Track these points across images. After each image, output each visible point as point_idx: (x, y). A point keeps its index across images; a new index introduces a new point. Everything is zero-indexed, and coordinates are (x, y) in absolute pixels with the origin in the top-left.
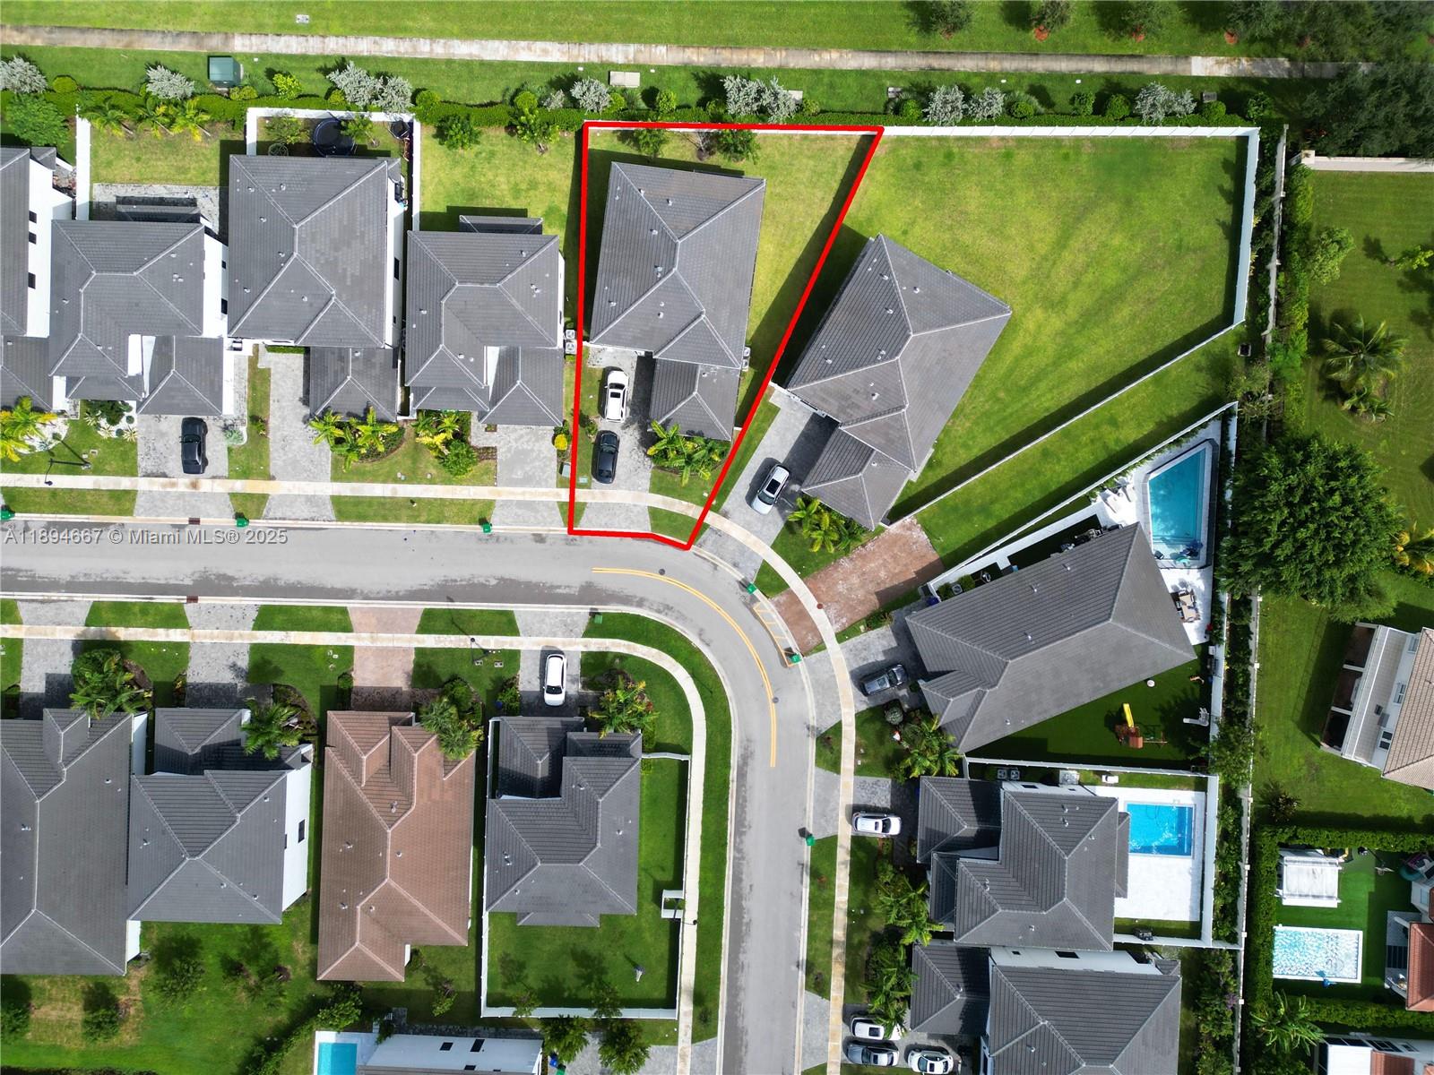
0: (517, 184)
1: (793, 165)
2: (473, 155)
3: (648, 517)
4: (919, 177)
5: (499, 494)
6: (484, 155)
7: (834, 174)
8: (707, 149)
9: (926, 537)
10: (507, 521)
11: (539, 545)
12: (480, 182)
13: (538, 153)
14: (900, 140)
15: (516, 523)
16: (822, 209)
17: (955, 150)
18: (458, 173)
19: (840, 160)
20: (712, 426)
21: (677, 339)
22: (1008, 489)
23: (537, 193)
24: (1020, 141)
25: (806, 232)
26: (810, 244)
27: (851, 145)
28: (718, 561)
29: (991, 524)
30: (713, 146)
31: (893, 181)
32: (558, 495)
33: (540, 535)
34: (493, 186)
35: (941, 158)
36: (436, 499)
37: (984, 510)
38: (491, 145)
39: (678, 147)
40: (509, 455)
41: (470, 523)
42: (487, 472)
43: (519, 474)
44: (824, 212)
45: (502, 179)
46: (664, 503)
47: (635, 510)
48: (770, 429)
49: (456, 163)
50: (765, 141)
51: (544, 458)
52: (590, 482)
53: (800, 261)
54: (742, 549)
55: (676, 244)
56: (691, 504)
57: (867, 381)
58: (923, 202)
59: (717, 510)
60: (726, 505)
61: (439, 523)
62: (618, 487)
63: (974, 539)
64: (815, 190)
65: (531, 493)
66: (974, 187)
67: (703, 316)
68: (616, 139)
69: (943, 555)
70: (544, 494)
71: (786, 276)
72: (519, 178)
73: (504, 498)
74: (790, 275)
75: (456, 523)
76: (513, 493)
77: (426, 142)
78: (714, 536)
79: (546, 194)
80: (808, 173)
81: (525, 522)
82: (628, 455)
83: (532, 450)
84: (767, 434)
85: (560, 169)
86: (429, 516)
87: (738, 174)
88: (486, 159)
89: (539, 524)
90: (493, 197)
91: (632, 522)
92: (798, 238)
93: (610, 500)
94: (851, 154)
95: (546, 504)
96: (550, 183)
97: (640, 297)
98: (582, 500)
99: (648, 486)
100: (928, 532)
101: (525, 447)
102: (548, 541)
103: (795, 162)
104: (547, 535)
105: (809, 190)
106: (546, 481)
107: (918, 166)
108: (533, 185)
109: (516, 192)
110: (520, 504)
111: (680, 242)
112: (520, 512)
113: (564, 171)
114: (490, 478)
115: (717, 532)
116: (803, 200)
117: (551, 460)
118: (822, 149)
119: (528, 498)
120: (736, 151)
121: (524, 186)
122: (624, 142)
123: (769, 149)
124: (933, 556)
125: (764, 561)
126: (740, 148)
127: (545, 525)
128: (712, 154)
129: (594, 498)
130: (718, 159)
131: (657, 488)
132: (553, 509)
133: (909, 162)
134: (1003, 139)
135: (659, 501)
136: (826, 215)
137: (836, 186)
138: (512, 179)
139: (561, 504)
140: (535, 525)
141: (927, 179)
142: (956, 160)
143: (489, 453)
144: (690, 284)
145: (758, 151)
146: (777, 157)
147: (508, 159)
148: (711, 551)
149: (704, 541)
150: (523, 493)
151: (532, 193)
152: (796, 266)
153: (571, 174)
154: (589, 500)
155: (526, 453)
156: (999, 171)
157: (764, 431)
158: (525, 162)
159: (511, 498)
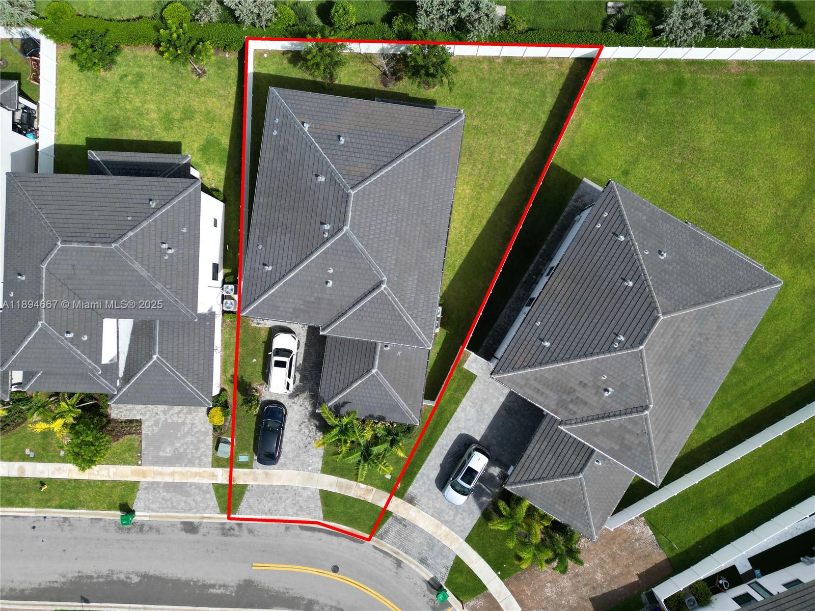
0: (169, 113)
1: (494, 93)
2: (117, 78)
3: (319, 503)
4: (642, 106)
5: (144, 474)
6: (130, 77)
7: (542, 104)
8: (393, 74)
9: (651, 532)
10: (154, 506)
11: (191, 537)
12: (126, 110)
13: (194, 77)
14: (621, 64)
15: (164, 509)
16: (527, 145)
17: (687, 76)
18: (100, 99)
19: (549, 87)
20: (396, 407)
21: (350, 313)
22: (747, 478)
23: (193, 123)
24: (764, 66)
25: (509, 171)
26: (513, 186)
27: (563, 70)
28: (402, 556)
29: (728, 519)
30: (400, 70)
31: (611, 111)
32: (214, 476)
33: (192, 523)
34: (141, 114)
35: (670, 85)
36: (69, 480)
37: (720, 501)
38: (140, 66)
39: (359, 71)
40: (156, 429)
41: (109, 509)
42: (130, 449)
43: (168, 451)
44: (530, 148)
45: (152, 107)
46: (339, 485)
47: (305, 494)
48: (464, 400)
49: (97, 87)
50: (461, 65)
51: (197, 432)
52: (251, 461)
53: (501, 205)
54: (432, 542)
55: (348, 196)
56: (370, 487)
57: (597, 373)
58: (647, 138)
59: (401, 495)
60: (412, 490)
61: (72, 508)
62: (284, 466)
63: (708, 537)
64: (520, 124)
65: (182, 474)
66: (709, 119)
67: (384, 286)
68: (286, 61)
69: (672, 555)
70: (196, 475)
71: (484, 222)
72: (171, 106)
73: (150, 479)
74: (489, 222)
75: (92, 508)
76: (161, 474)
77: (63, 63)
78: (398, 527)
79: (204, 124)
80: (511, 103)
81: (174, 508)
82: (297, 428)
83: (184, 423)
84: (461, 405)
85: (220, 96)
86: (61, 500)
87: (429, 104)
88: (132, 82)
89: (190, 510)
90: (141, 128)
91: (301, 508)
92: (499, 179)
93: (275, 482)
94: (562, 80)
95: (199, 487)
96: (209, 112)
97: (302, 261)
98: (241, 483)
99: (319, 465)
100: (653, 527)
101: (175, 419)
102: (202, 530)
103: (497, 90)
104: (200, 524)
105: (513, 122)
106: (199, 458)
107: (642, 95)
108: (188, 114)
109: (168, 121)
110: (168, 486)
111: (353, 193)
112: (168, 496)
113: (225, 98)
114: (134, 456)
115: (400, 521)
116: (505, 134)
117: (206, 434)
118: (527, 75)
119: (178, 479)
120: (428, 74)
121: (177, 115)
122: (295, 65)
123: (466, 74)
124: (659, 556)
125: (457, 557)
126: (432, 70)
127: (198, 511)
128: (399, 79)
129: (256, 480)
130: (405, 86)
131: (329, 468)
132: (208, 492)
133: (633, 90)
134: (743, 63)
135: (332, 483)
136: (532, 153)
137: (544, 118)
138: (163, 107)
139: (217, 487)
140: (185, 511)
141: (652, 110)
142: (688, 88)
143: (134, 426)
144: (366, 246)
145: (454, 75)
146: (475, 84)
147: (159, 83)
148: (394, 544)
149: (386, 532)
150: (173, 474)
151: (187, 123)
152: (496, 211)
153: (233, 102)
154: (250, 482)
155: (177, 426)
156: (739, 101)
157: (457, 402)
158: (179, 87)
159: (158, 479)
